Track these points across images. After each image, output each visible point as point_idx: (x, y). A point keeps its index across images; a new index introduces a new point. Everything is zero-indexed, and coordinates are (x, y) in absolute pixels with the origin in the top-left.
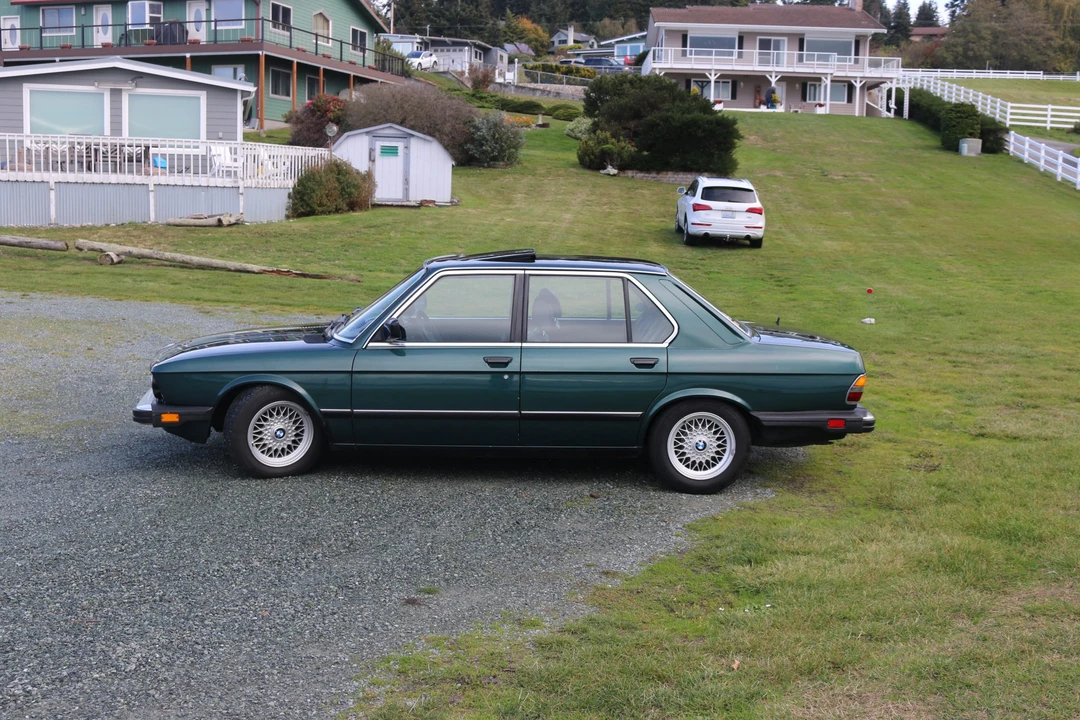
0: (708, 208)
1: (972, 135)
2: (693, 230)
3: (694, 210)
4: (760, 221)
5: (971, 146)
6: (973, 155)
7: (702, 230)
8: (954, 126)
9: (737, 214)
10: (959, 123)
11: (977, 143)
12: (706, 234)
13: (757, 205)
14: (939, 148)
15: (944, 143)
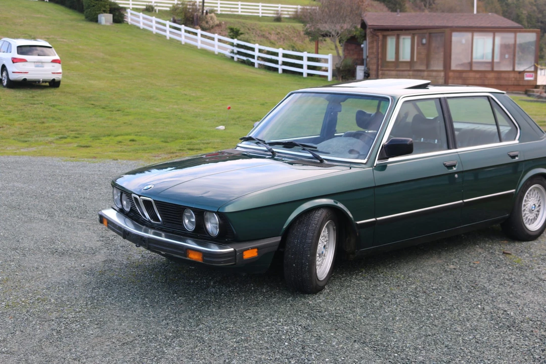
0: (24, 61)
1: (105, 12)
2: (13, 77)
3: (13, 62)
4: (58, 68)
5: (106, 19)
6: (108, 24)
7: (21, 77)
8: (94, 6)
9: (45, 64)
10: (96, 4)
11: (110, 17)
12: (25, 80)
13: (57, 57)
14: (83, 20)
15: (86, 17)
